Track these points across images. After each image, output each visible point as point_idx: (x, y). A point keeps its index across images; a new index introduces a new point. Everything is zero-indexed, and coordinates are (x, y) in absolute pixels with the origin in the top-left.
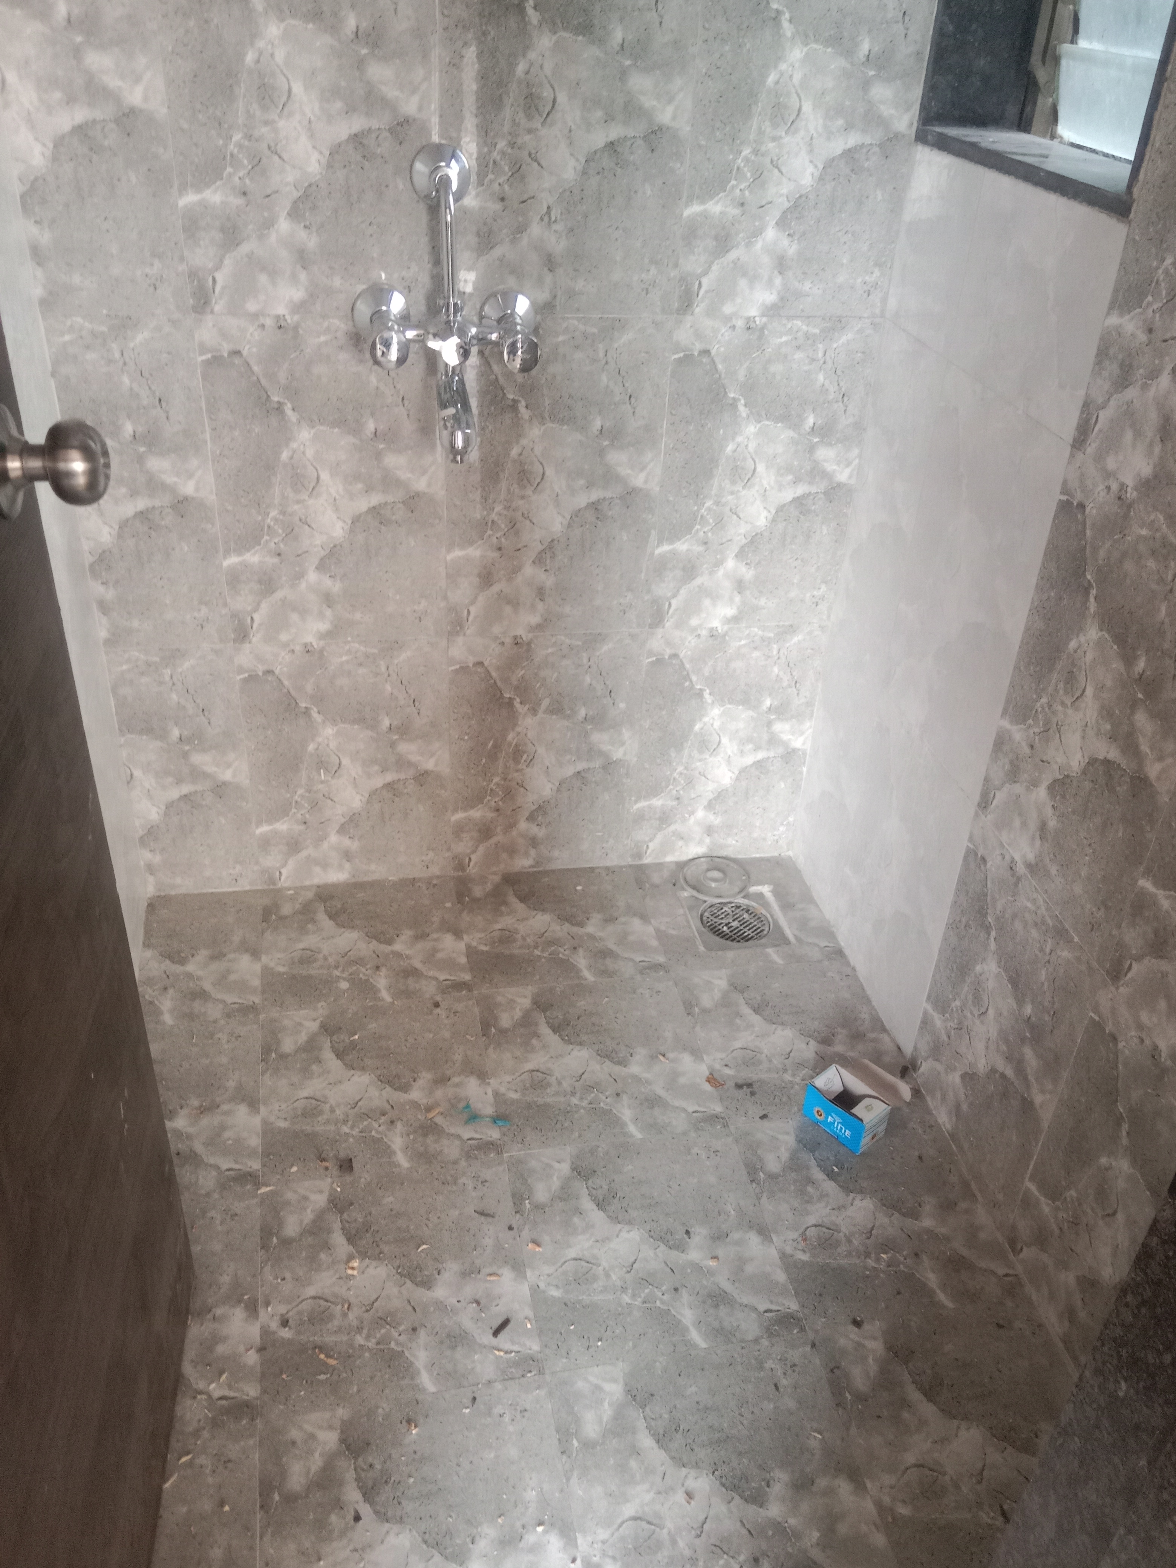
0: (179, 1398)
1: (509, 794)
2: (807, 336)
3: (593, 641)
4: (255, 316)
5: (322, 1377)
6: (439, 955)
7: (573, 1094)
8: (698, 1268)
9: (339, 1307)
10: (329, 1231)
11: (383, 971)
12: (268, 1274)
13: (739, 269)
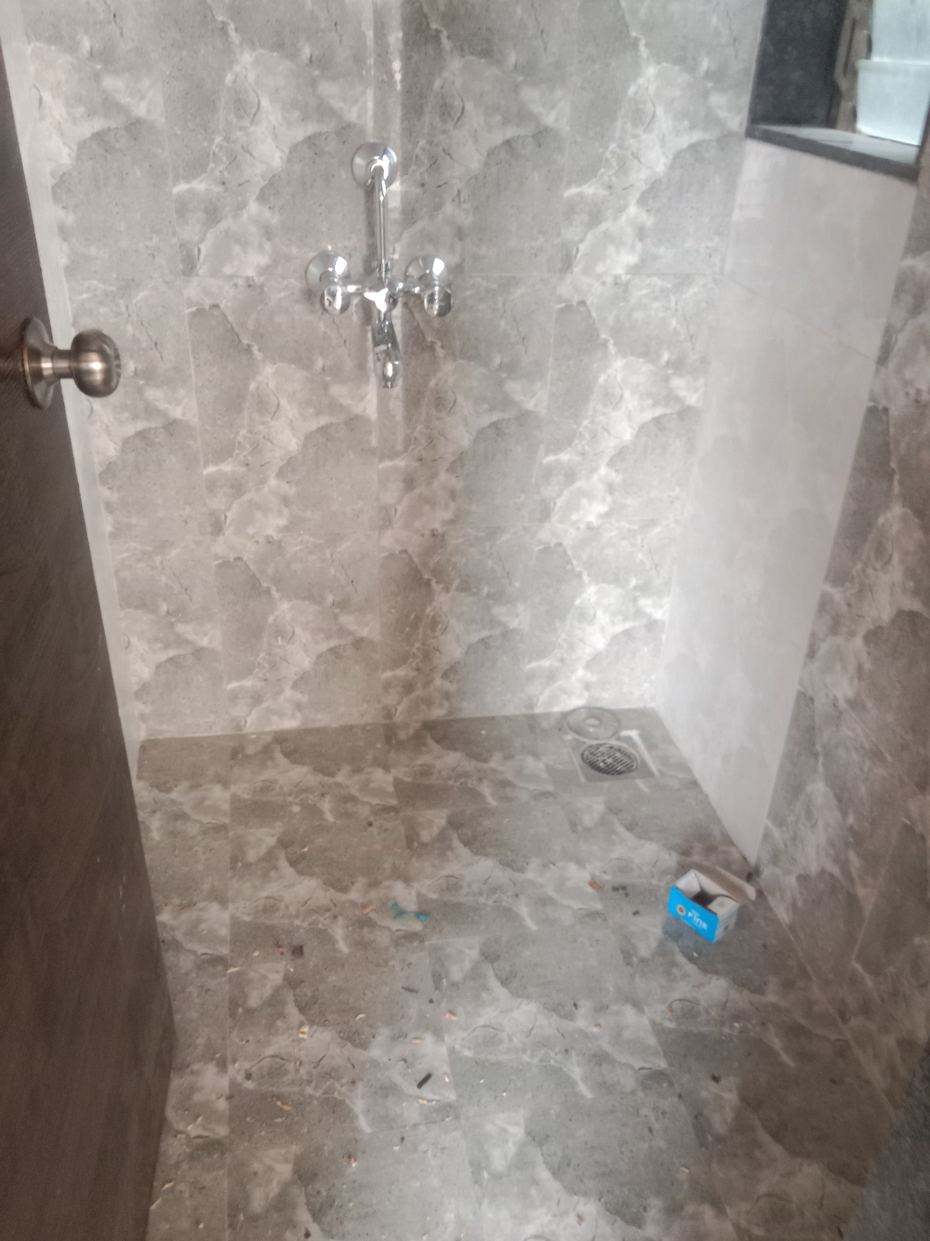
0: (163, 1136)
1: (427, 656)
2: (662, 290)
3: (494, 533)
4: (231, 277)
5: (279, 1120)
6: (372, 785)
7: (481, 894)
8: (584, 1034)
9: (292, 1064)
10: (284, 1003)
11: (328, 798)
12: (235, 1037)
13: (609, 237)
